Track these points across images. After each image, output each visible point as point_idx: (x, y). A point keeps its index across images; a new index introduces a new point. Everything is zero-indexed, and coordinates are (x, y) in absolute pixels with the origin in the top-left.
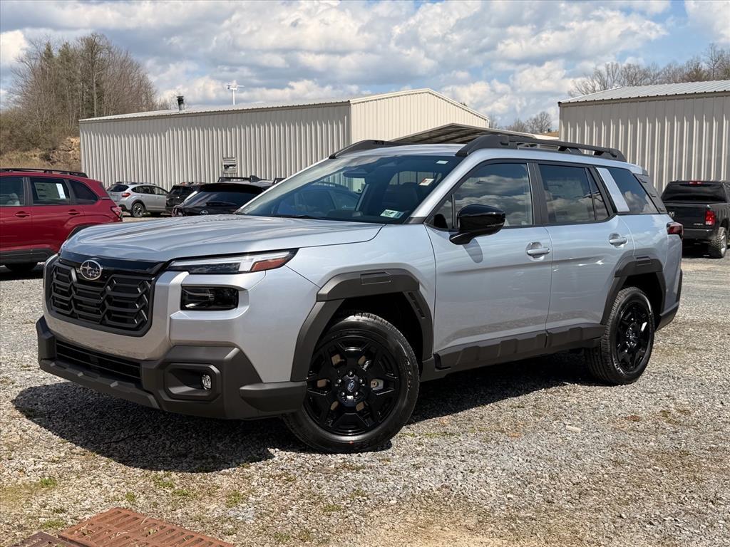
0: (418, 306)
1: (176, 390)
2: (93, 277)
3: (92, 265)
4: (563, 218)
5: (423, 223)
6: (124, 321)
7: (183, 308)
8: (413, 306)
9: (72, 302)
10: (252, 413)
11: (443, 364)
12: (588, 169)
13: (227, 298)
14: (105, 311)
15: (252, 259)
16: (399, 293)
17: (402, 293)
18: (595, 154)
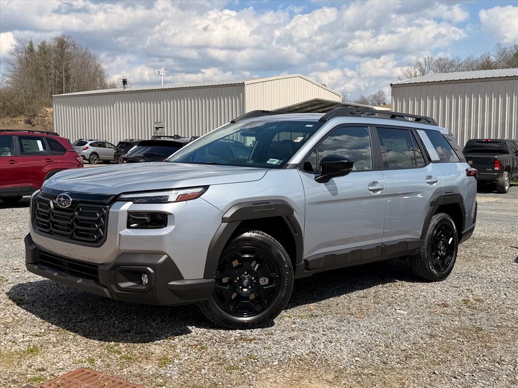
0: (293, 226)
1: (123, 285)
2: (65, 205)
3: (65, 197)
4: (393, 165)
5: (296, 168)
6: (87, 236)
7: (129, 227)
8: (290, 226)
9: (50, 223)
10: (177, 301)
11: (310, 267)
12: (411, 130)
13: (160, 220)
14: (73, 230)
15: (177, 193)
16: (279, 217)
17: (281, 216)
18: (416, 120)
